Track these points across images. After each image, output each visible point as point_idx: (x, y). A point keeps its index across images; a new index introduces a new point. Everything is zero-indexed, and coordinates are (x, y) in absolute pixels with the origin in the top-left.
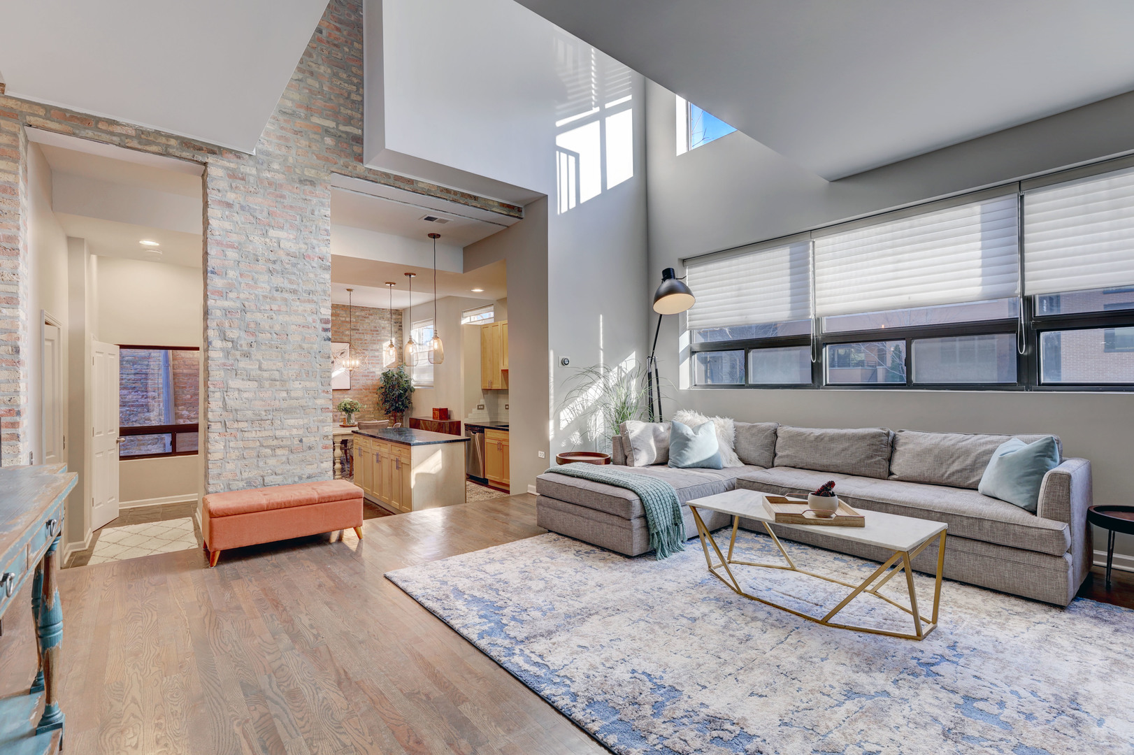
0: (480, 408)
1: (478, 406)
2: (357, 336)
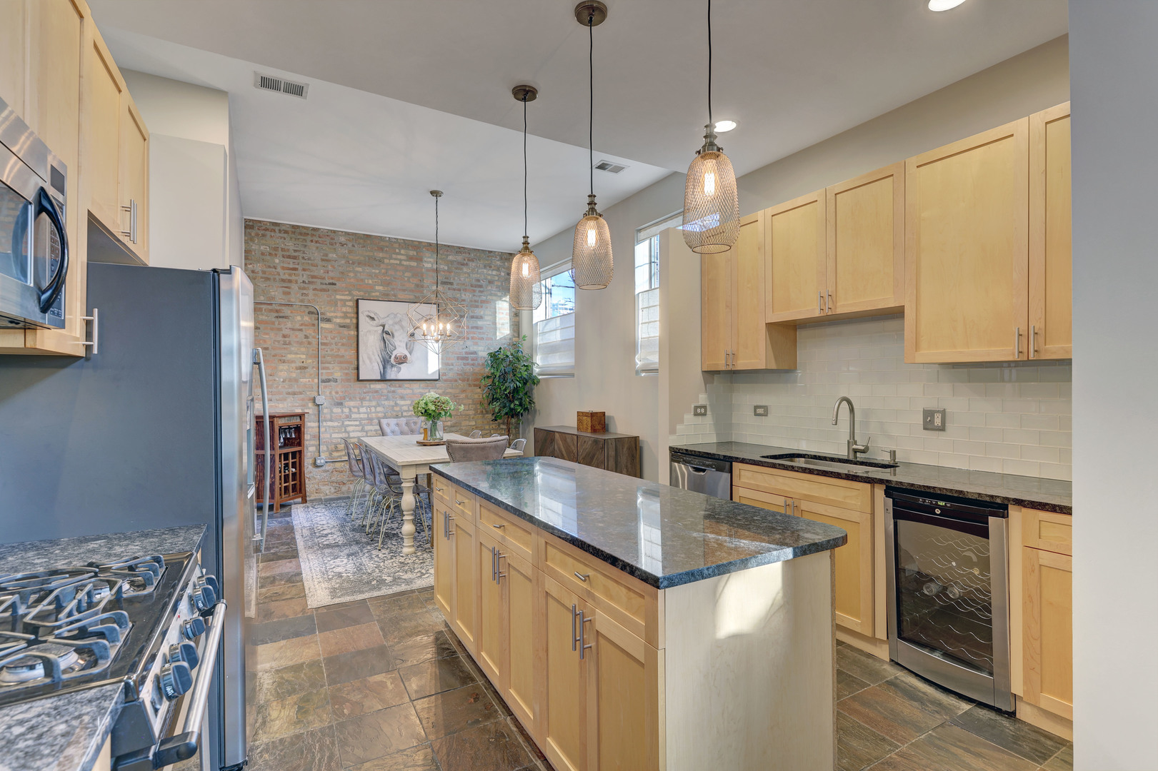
0: (700, 412)
1: (696, 408)
2: (450, 293)
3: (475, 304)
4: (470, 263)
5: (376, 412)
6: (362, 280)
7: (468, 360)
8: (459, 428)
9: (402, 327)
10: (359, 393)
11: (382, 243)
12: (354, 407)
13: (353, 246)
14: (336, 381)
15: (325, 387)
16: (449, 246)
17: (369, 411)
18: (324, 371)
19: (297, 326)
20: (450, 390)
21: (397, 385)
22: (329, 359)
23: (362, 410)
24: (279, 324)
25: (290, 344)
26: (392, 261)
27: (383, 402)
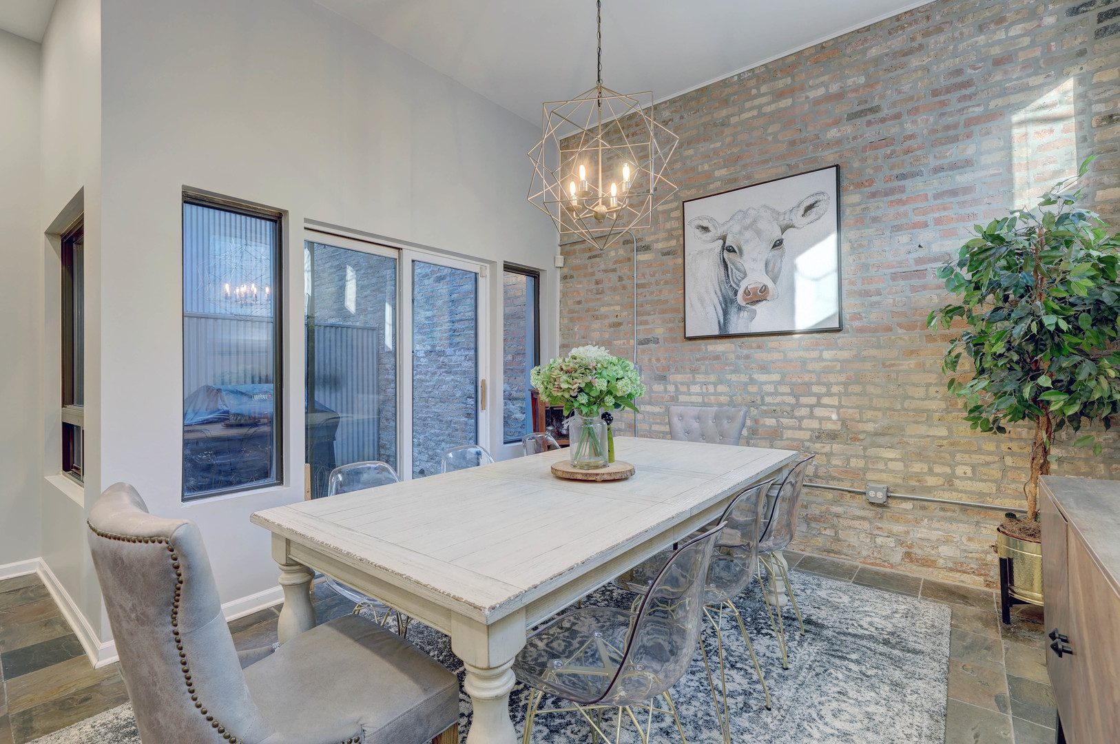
2: (872, 132)
3: (949, 135)
4: (932, 40)
5: (716, 394)
6: (693, 169)
7: (924, 276)
8: (896, 440)
9: (758, 233)
10: (690, 360)
11: (728, 90)
12: (682, 384)
13: (682, 117)
14: (657, 341)
15: (643, 352)
16: (868, 29)
17: (704, 390)
18: (641, 327)
19: (611, 266)
20: (874, 352)
21: (754, 345)
22: (648, 307)
23: (695, 389)
24: (592, 267)
25: (603, 292)
26: (745, 116)
27: (728, 377)
